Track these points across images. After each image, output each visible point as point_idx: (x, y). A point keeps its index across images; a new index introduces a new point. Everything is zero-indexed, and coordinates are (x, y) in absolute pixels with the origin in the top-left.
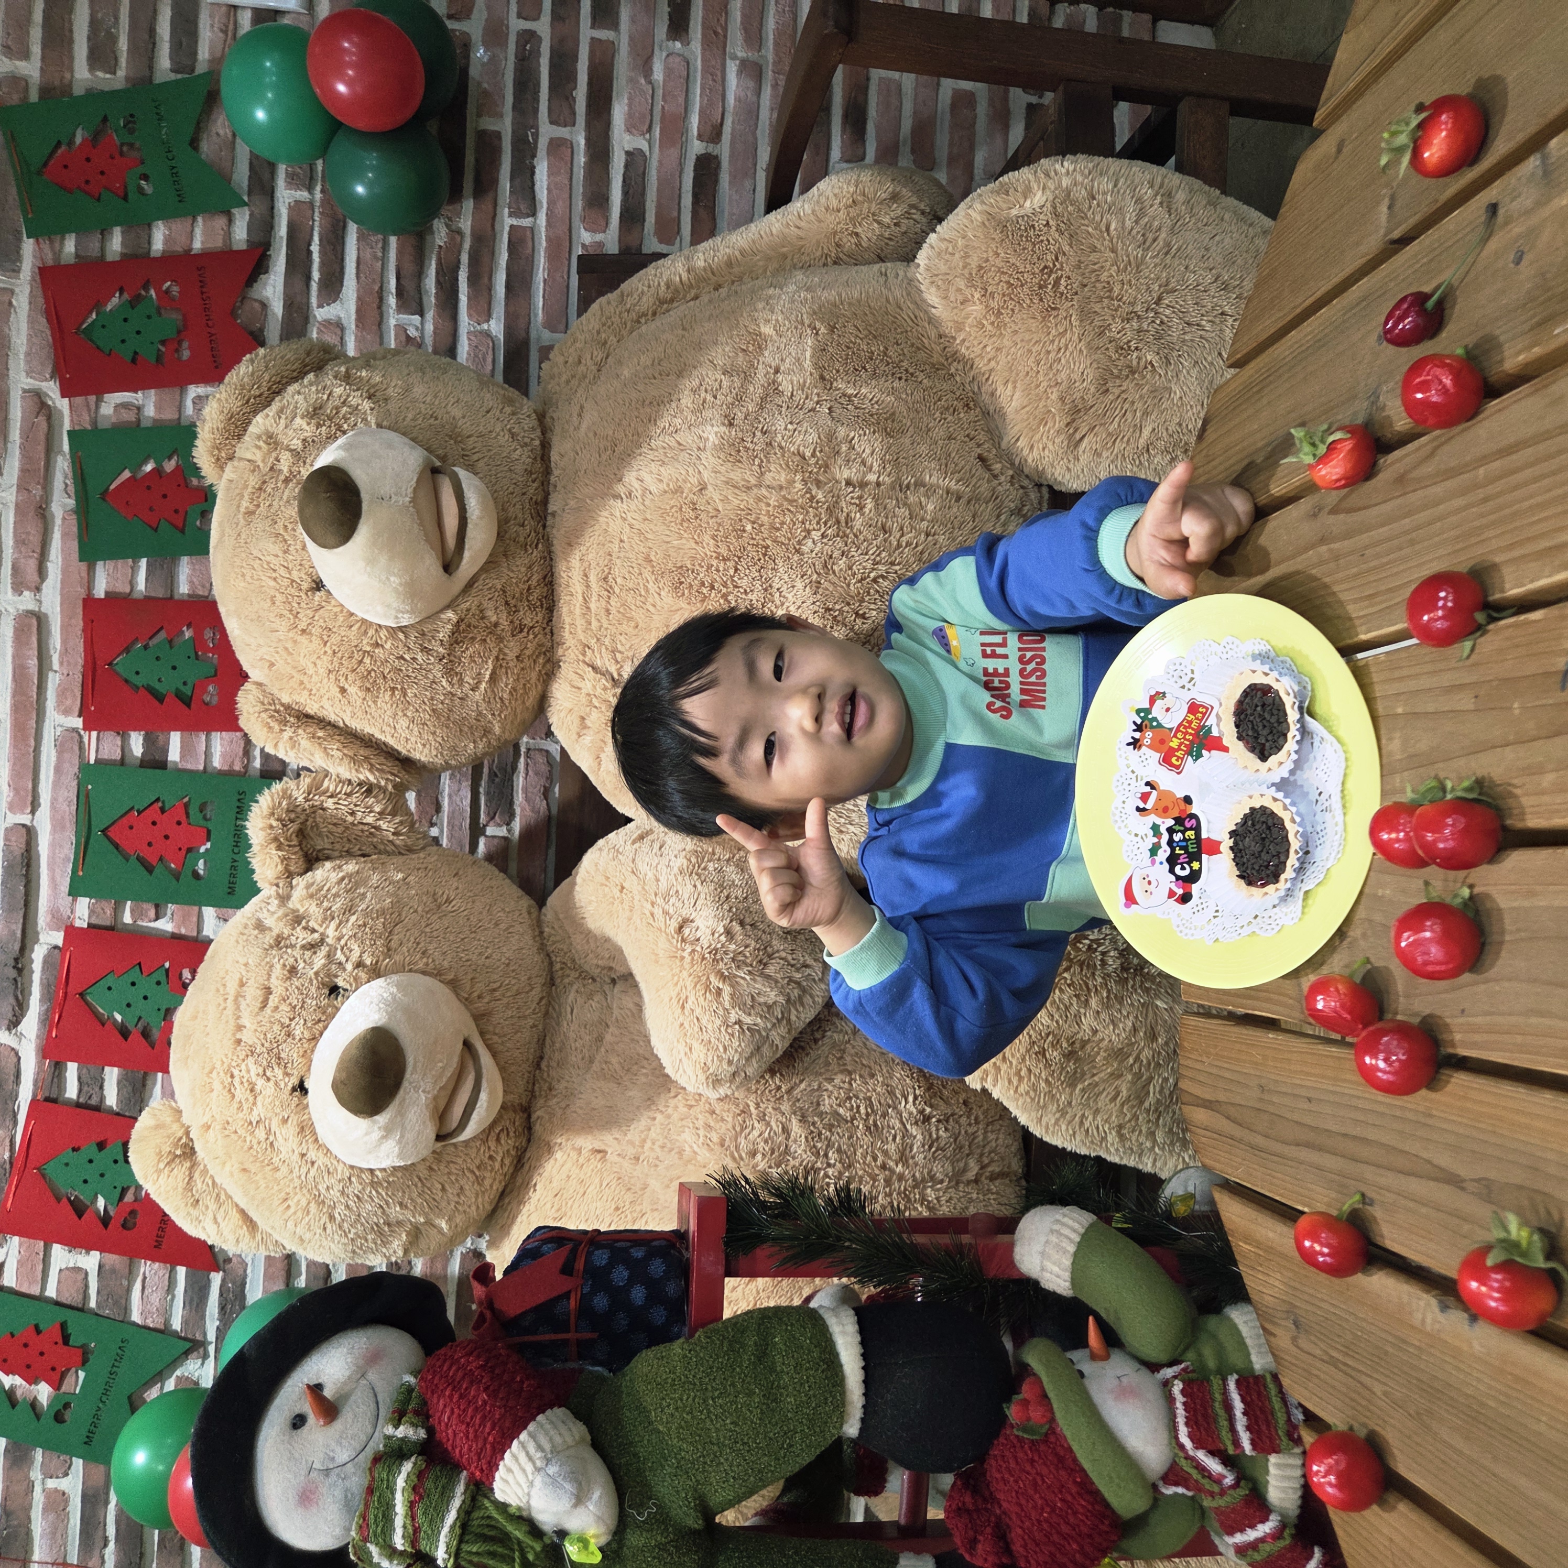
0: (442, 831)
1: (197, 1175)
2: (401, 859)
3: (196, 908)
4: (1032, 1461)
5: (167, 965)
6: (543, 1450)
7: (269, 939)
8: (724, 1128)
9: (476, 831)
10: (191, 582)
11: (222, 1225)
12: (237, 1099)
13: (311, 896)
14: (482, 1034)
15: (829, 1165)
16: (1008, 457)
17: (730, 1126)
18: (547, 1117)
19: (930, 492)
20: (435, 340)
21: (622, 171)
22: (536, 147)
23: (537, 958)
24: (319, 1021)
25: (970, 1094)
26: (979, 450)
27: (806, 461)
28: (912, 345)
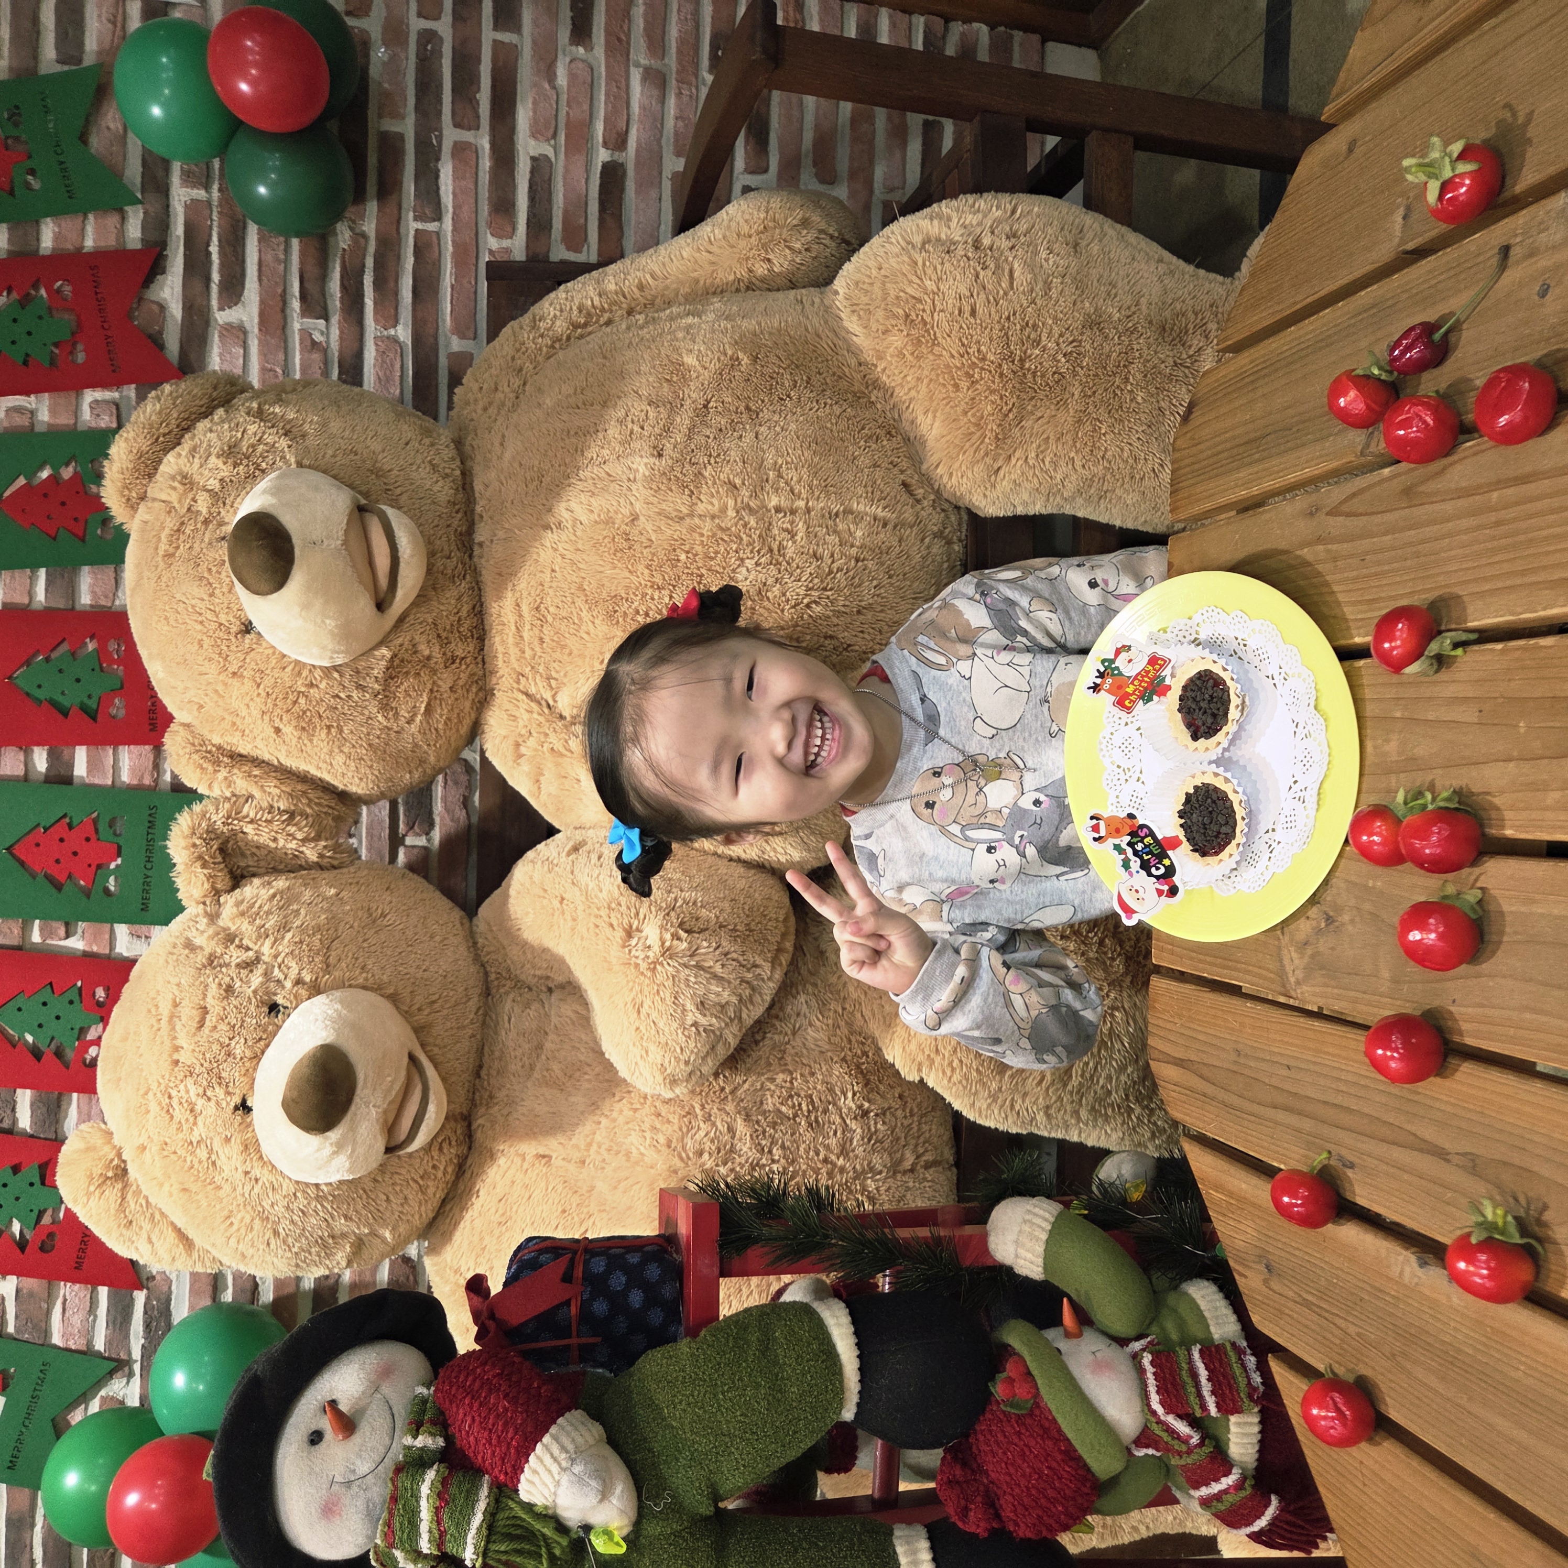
0: (360, 842)
1: (129, 1196)
2: (330, 875)
3: (107, 926)
4: (1019, 1434)
5: (80, 984)
6: (567, 1452)
7: (201, 959)
8: (670, 1130)
9: (396, 841)
10: (93, 593)
11: (157, 1245)
12: (176, 1120)
13: (242, 914)
14: (423, 1046)
15: (773, 1161)
16: (929, 482)
17: (676, 1127)
18: (488, 1125)
19: (859, 518)
20: (341, 345)
21: (528, 176)
22: (440, 151)
23: (473, 969)
24: (260, 1040)
25: (904, 1088)
26: (902, 477)
27: (737, 488)
28: (834, 374)
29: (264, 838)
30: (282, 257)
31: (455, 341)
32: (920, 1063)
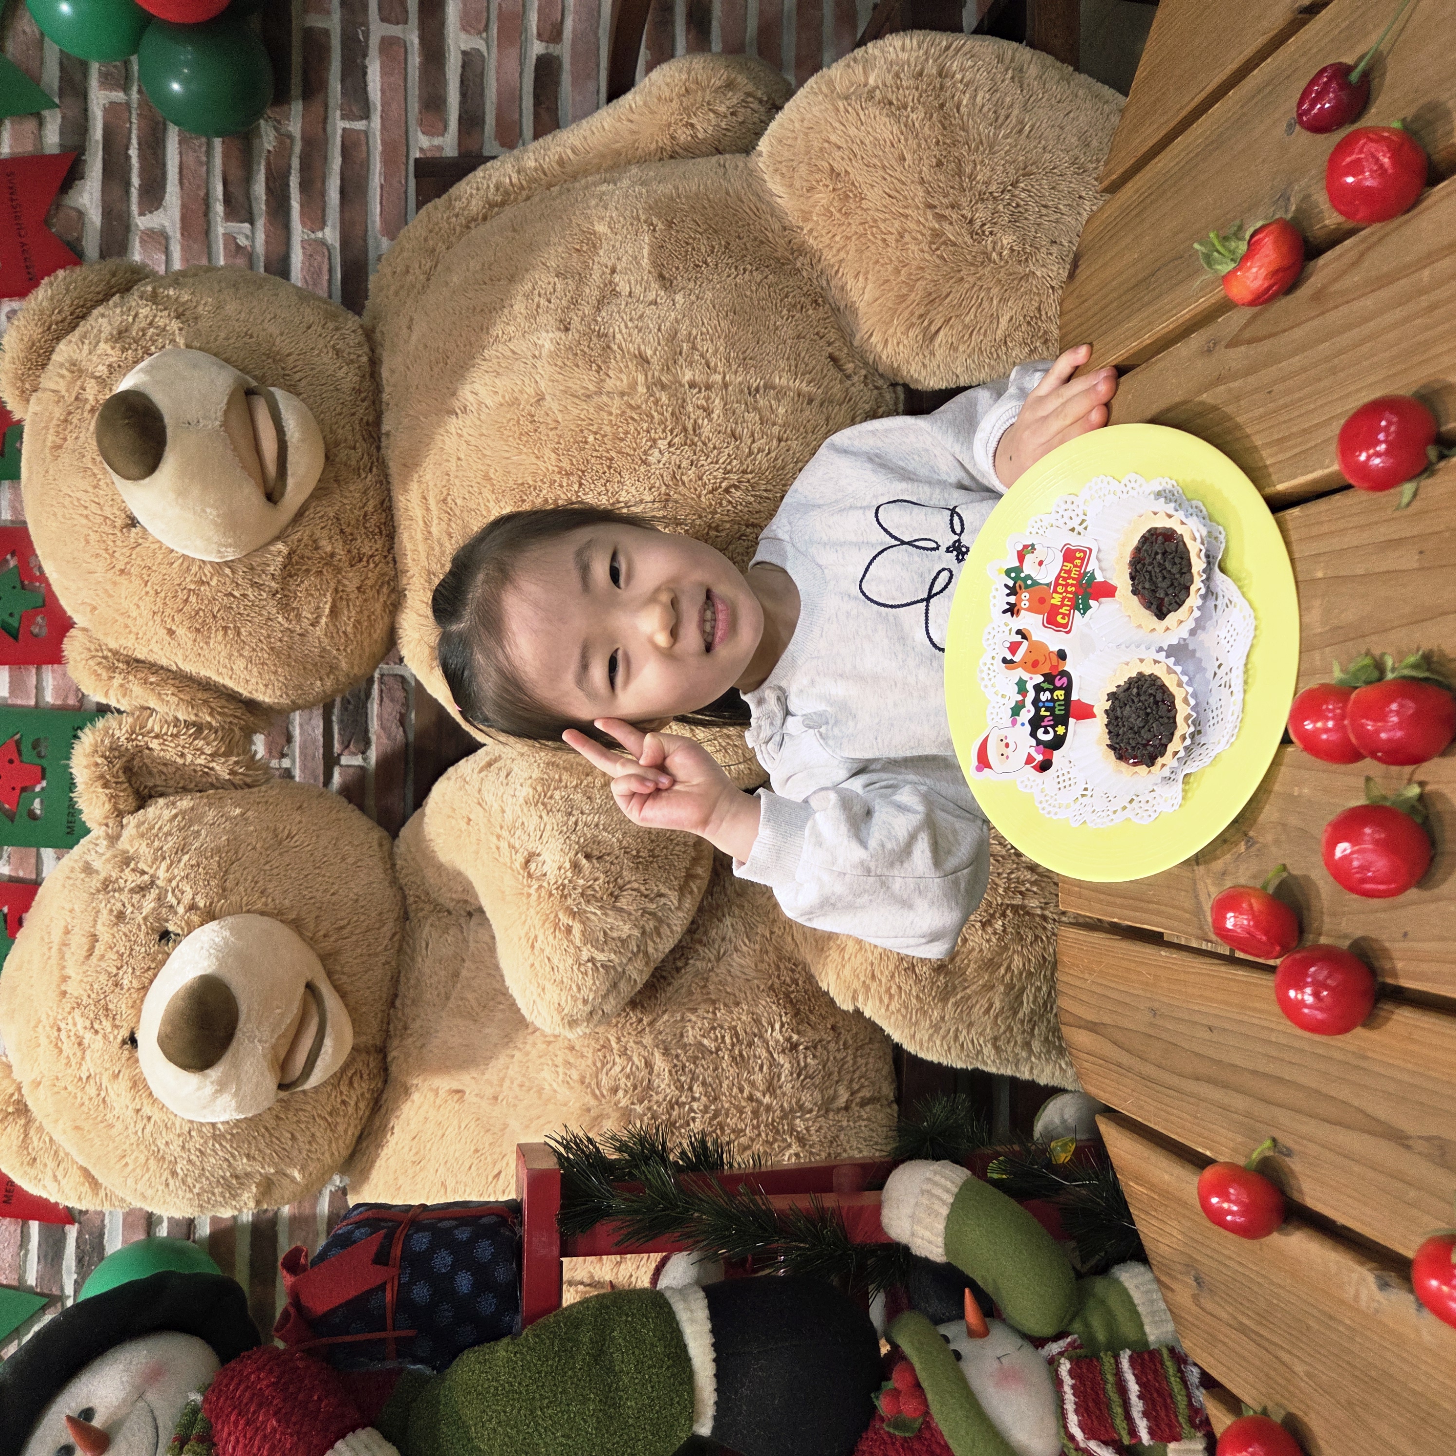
0: (293, 762)
1: (32, 1132)
2: (239, 793)
3: (34, 850)
5: (5, 909)
7: (95, 883)
8: (585, 1065)
9: (330, 761)
10: (14, 508)
11: (63, 1182)
12: (65, 1054)
13: (142, 836)
14: (330, 974)
15: (694, 1099)
16: (860, 355)
17: (590, 1062)
18: (402, 1057)
19: (781, 394)
20: (267, 249)
21: (459, 70)
22: (367, 46)
23: (389, 892)
24: (149, 968)
25: (839, 1018)
26: (830, 349)
27: (648, 362)
28: (755, 239)
29: (171, 754)
30: (204, 159)
31: (385, 242)
32: (855, 991)
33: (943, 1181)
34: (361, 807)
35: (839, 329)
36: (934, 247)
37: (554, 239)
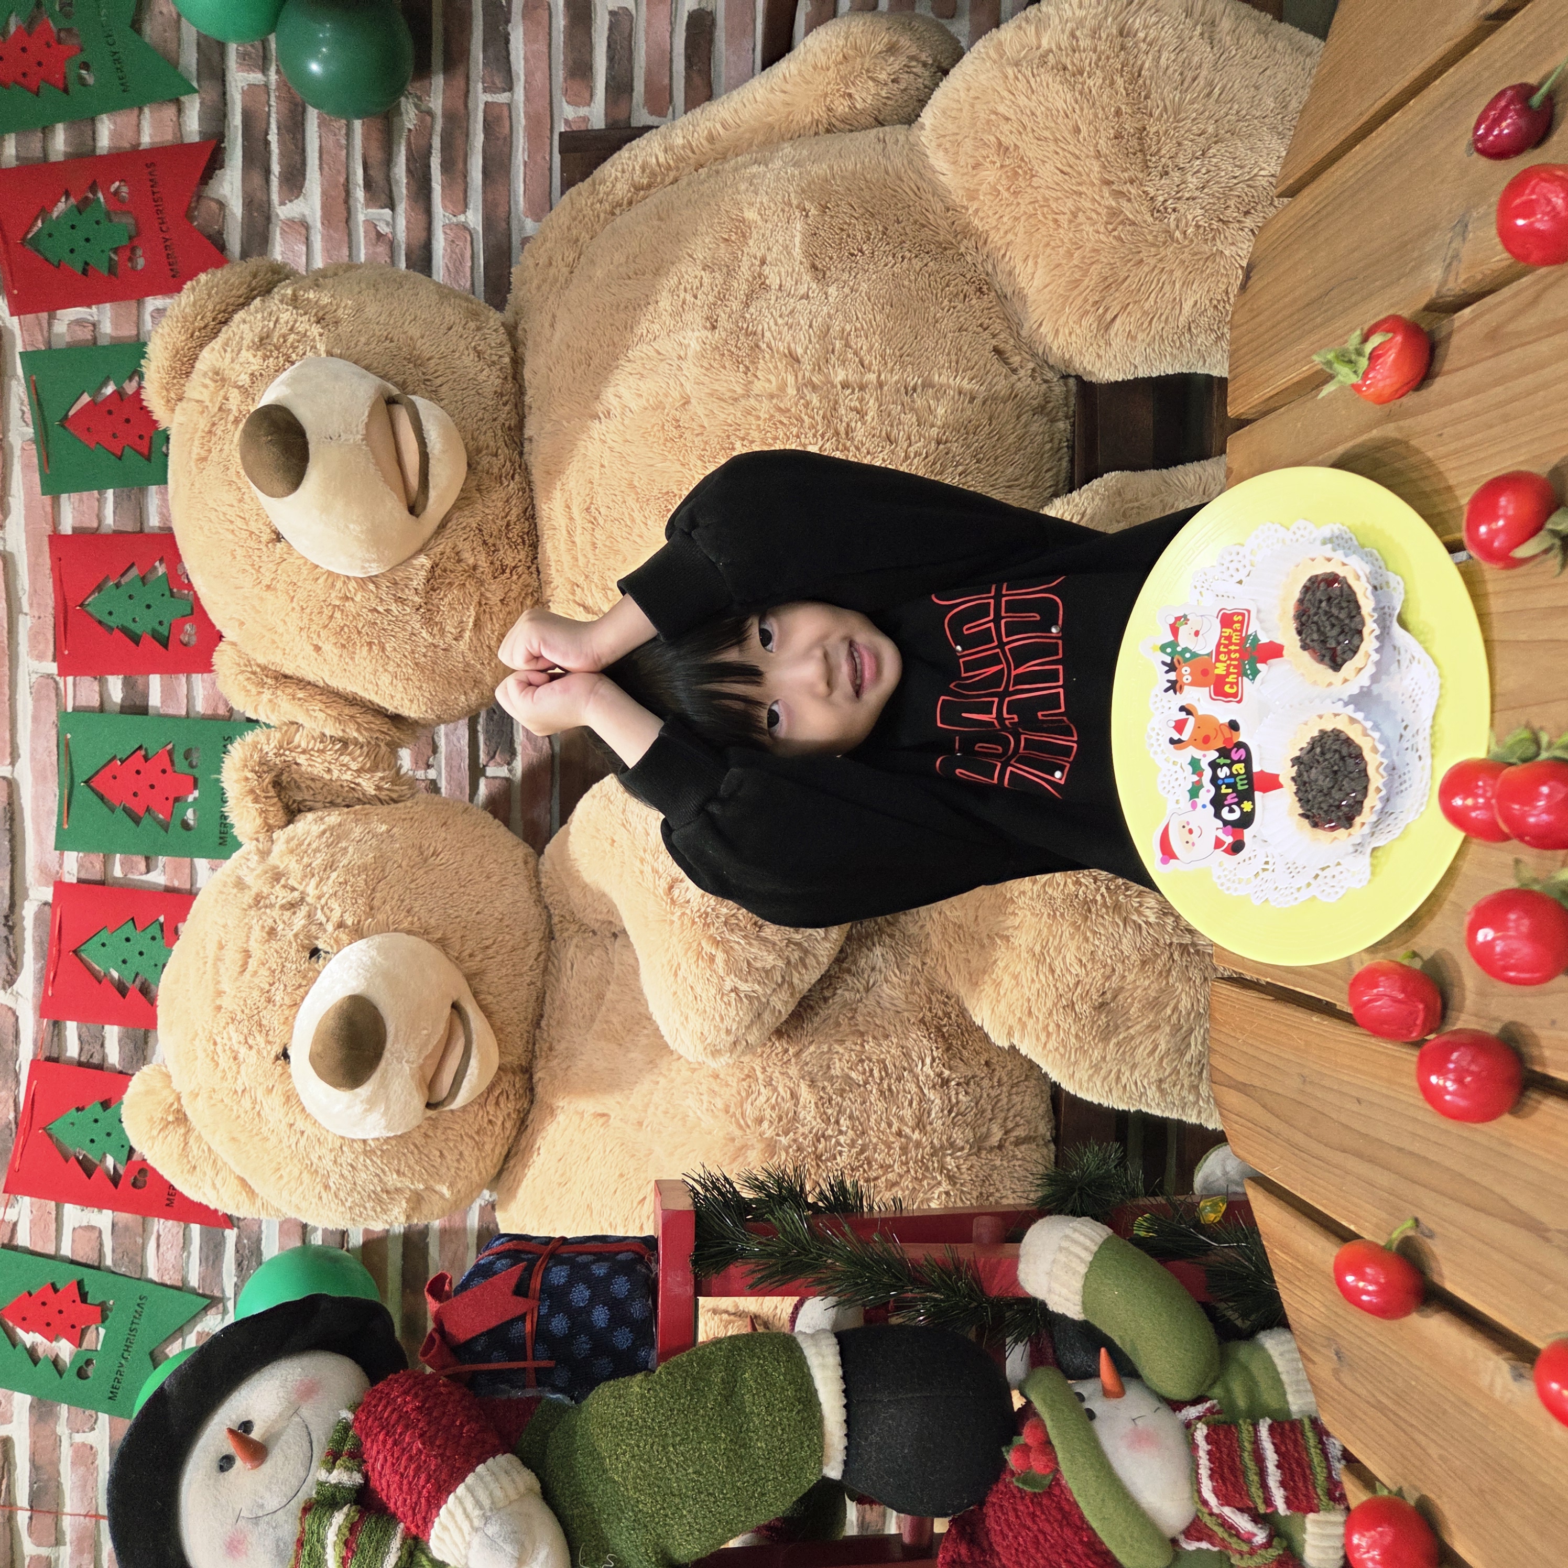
0: (439, 773)
1: (192, 1141)
2: (385, 809)
3: (188, 860)
4: (1033, 1516)
5: (162, 919)
6: (481, 1507)
7: (248, 898)
8: (730, 1094)
9: (476, 771)
10: (161, 514)
11: (222, 1191)
12: (221, 1068)
13: (292, 852)
14: (475, 994)
15: (840, 1132)
16: (1028, 347)
17: (735, 1091)
18: (548, 1079)
19: (940, 392)
20: (408, 238)
21: (606, 34)
22: (510, 12)
23: (534, 911)
24: (300, 986)
25: (993, 1054)
26: (994, 342)
27: (798, 361)
28: (916, 222)
29: (318, 769)
30: (344, 142)
31: (530, 226)
32: (1011, 1027)
33: (1082, 1239)
34: (507, 822)
35: (1006, 319)
36: (1110, 227)
37: (702, 228)
